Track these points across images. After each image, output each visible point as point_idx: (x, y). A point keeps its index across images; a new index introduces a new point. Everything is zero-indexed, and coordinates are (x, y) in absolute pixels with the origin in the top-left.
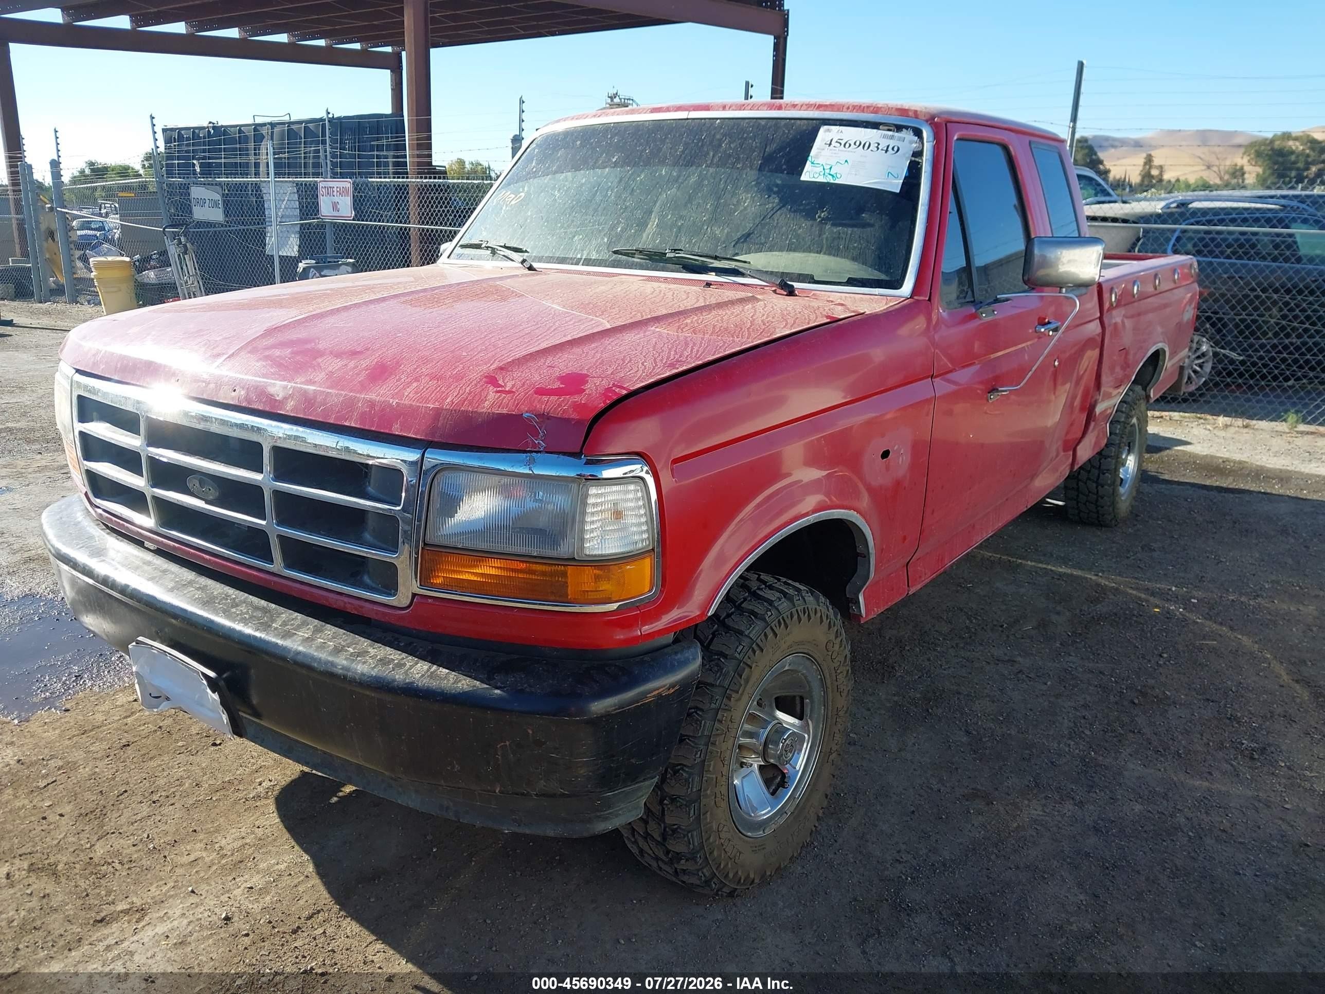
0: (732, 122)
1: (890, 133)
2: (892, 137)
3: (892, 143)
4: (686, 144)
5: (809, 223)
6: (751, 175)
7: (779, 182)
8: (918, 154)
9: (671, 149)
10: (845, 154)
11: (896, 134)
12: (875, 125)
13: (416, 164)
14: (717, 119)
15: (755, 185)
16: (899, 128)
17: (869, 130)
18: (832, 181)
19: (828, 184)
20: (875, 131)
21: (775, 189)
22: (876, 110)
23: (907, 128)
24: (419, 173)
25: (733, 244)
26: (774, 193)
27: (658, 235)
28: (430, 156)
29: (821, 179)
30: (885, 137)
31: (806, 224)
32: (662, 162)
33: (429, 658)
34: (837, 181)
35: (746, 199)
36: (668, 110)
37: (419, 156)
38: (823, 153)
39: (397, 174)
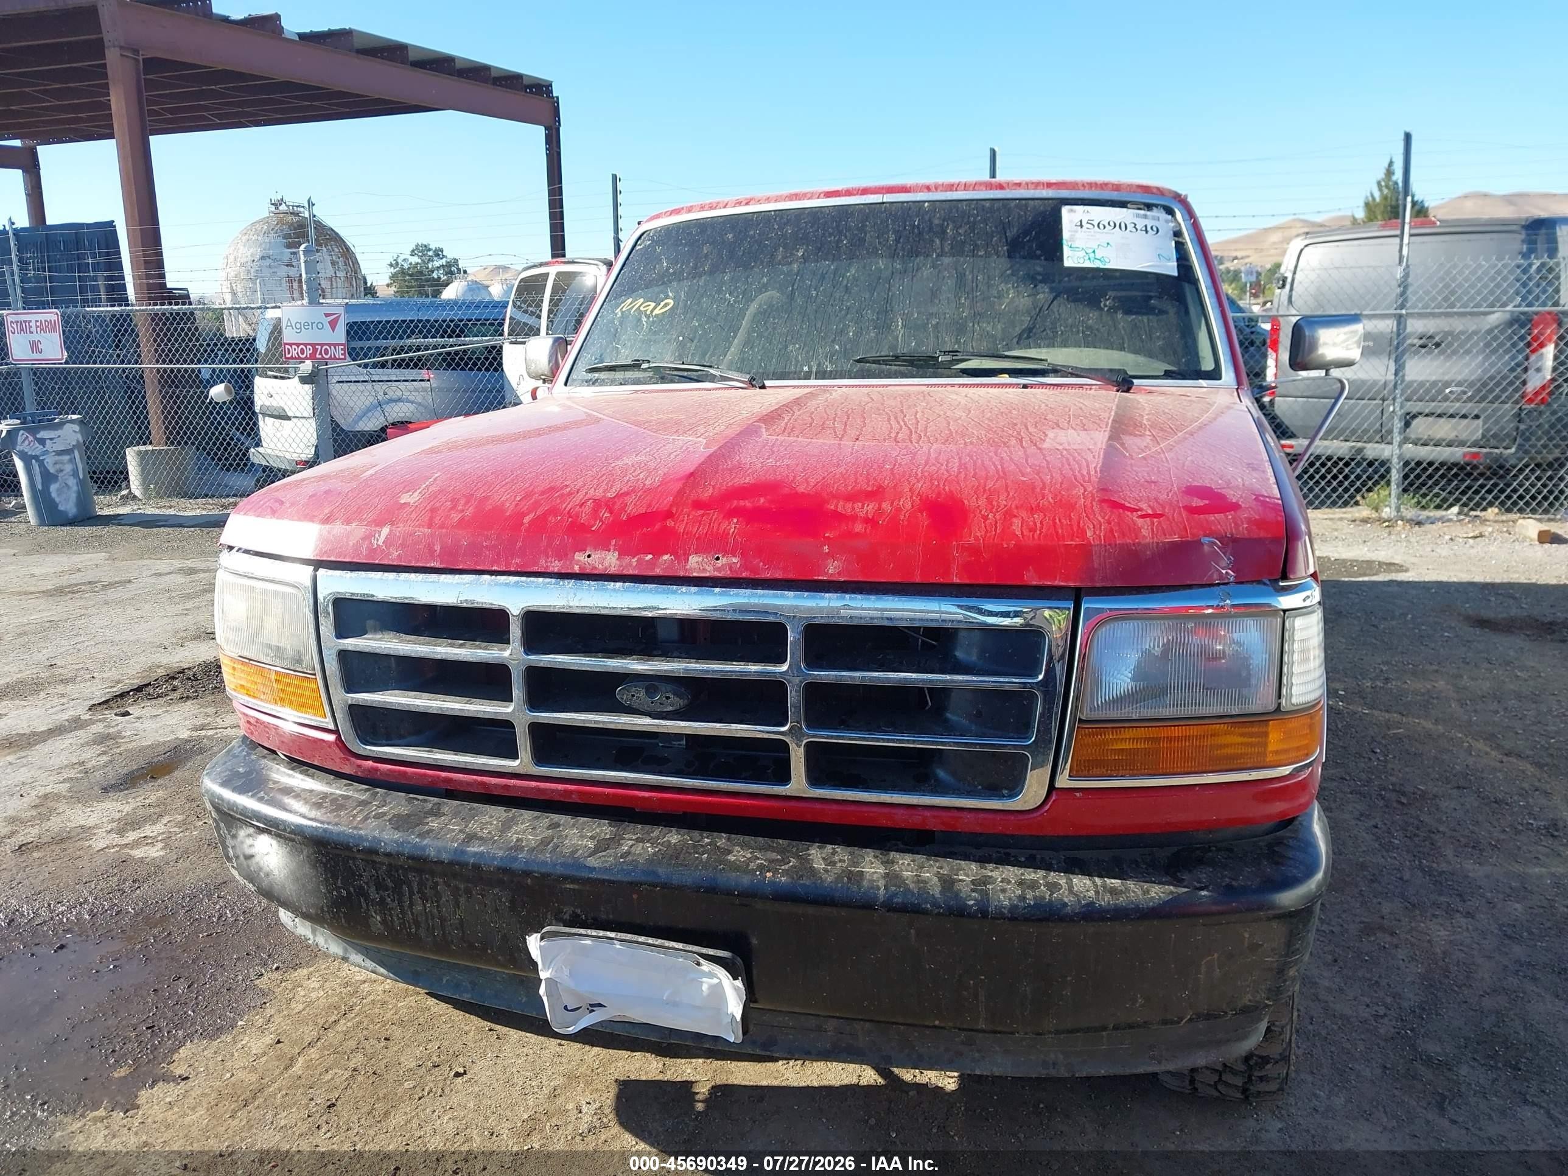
0: (947, 205)
1: (1142, 212)
2: (1145, 217)
3: (1149, 224)
4: (896, 232)
5: (1097, 313)
6: (999, 264)
7: (1039, 269)
8: (1177, 234)
9: (878, 237)
10: (1103, 236)
11: (1149, 213)
12: (1123, 204)
13: (145, 287)
14: (925, 202)
15: (1012, 274)
16: (1149, 207)
17: (1118, 210)
18: (1102, 266)
19: (1098, 270)
20: (1125, 210)
21: (1040, 278)
22: (1117, 187)
23: (1156, 206)
24: (150, 299)
25: (1015, 340)
26: (1041, 282)
27: (909, 337)
28: (163, 276)
29: (1088, 264)
30: (1138, 216)
31: (1093, 315)
32: (874, 253)
33: (1077, 870)
34: (1108, 266)
35: (1008, 290)
36: (849, 193)
37: (148, 277)
38: (1078, 235)
39: (112, 302)
